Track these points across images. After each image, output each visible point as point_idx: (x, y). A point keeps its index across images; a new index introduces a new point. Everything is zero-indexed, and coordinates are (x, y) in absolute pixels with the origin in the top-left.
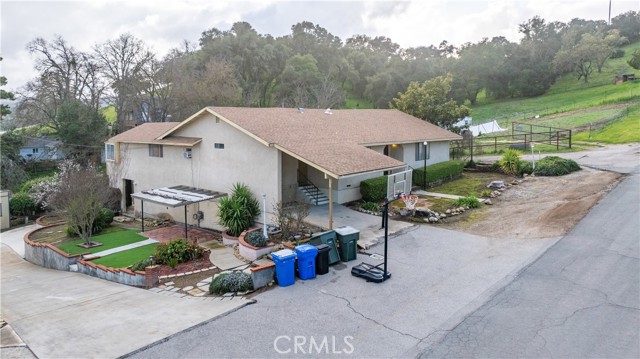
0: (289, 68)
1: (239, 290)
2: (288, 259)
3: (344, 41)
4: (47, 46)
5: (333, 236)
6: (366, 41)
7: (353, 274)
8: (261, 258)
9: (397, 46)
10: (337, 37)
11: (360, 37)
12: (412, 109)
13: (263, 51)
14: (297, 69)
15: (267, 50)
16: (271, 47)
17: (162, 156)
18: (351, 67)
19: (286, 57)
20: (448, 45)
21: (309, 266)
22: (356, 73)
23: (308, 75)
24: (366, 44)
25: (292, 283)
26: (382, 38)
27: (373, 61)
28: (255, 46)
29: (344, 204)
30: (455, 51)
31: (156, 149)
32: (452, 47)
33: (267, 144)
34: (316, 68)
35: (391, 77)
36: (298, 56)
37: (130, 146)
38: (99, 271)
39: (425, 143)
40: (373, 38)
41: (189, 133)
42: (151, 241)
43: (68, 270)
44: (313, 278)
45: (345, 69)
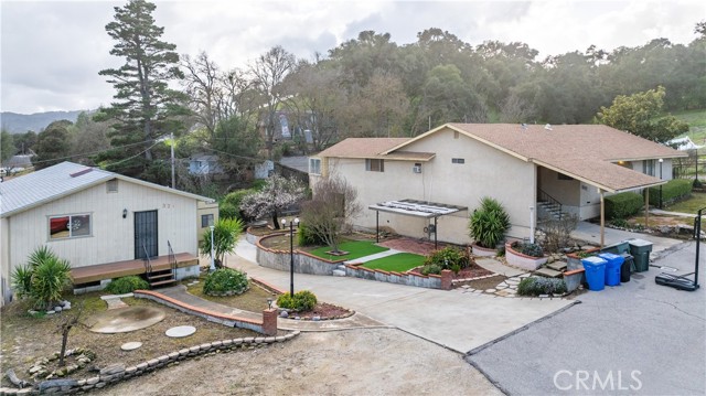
0: (433, 79)
1: (554, 292)
2: (601, 265)
3: (474, 48)
4: (191, 61)
5: (627, 247)
6: (498, 48)
7: (657, 282)
8: (540, 267)
9: (535, 53)
10: (467, 44)
11: (492, 43)
12: (621, 124)
13: (404, 62)
14: (442, 81)
15: (408, 61)
16: (413, 57)
17: (382, 170)
18: (490, 76)
19: (426, 68)
20: (597, 50)
21: (615, 273)
22: (497, 83)
23: (455, 86)
24: (499, 51)
25: (603, 289)
26: (518, 44)
27: (513, 69)
28: (396, 57)
29: (586, 221)
30: (605, 56)
31: (375, 164)
32: (601, 53)
33: (525, 159)
34: (461, 80)
35: (539, 88)
36: (440, 66)
37: (341, 161)
38: (377, 275)
39: (661, 160)
40: (507, 44)
41: (419, 149)
42: (393, 252)
43: (332, 275)
44: (619, 285)
45: (484, 79)
